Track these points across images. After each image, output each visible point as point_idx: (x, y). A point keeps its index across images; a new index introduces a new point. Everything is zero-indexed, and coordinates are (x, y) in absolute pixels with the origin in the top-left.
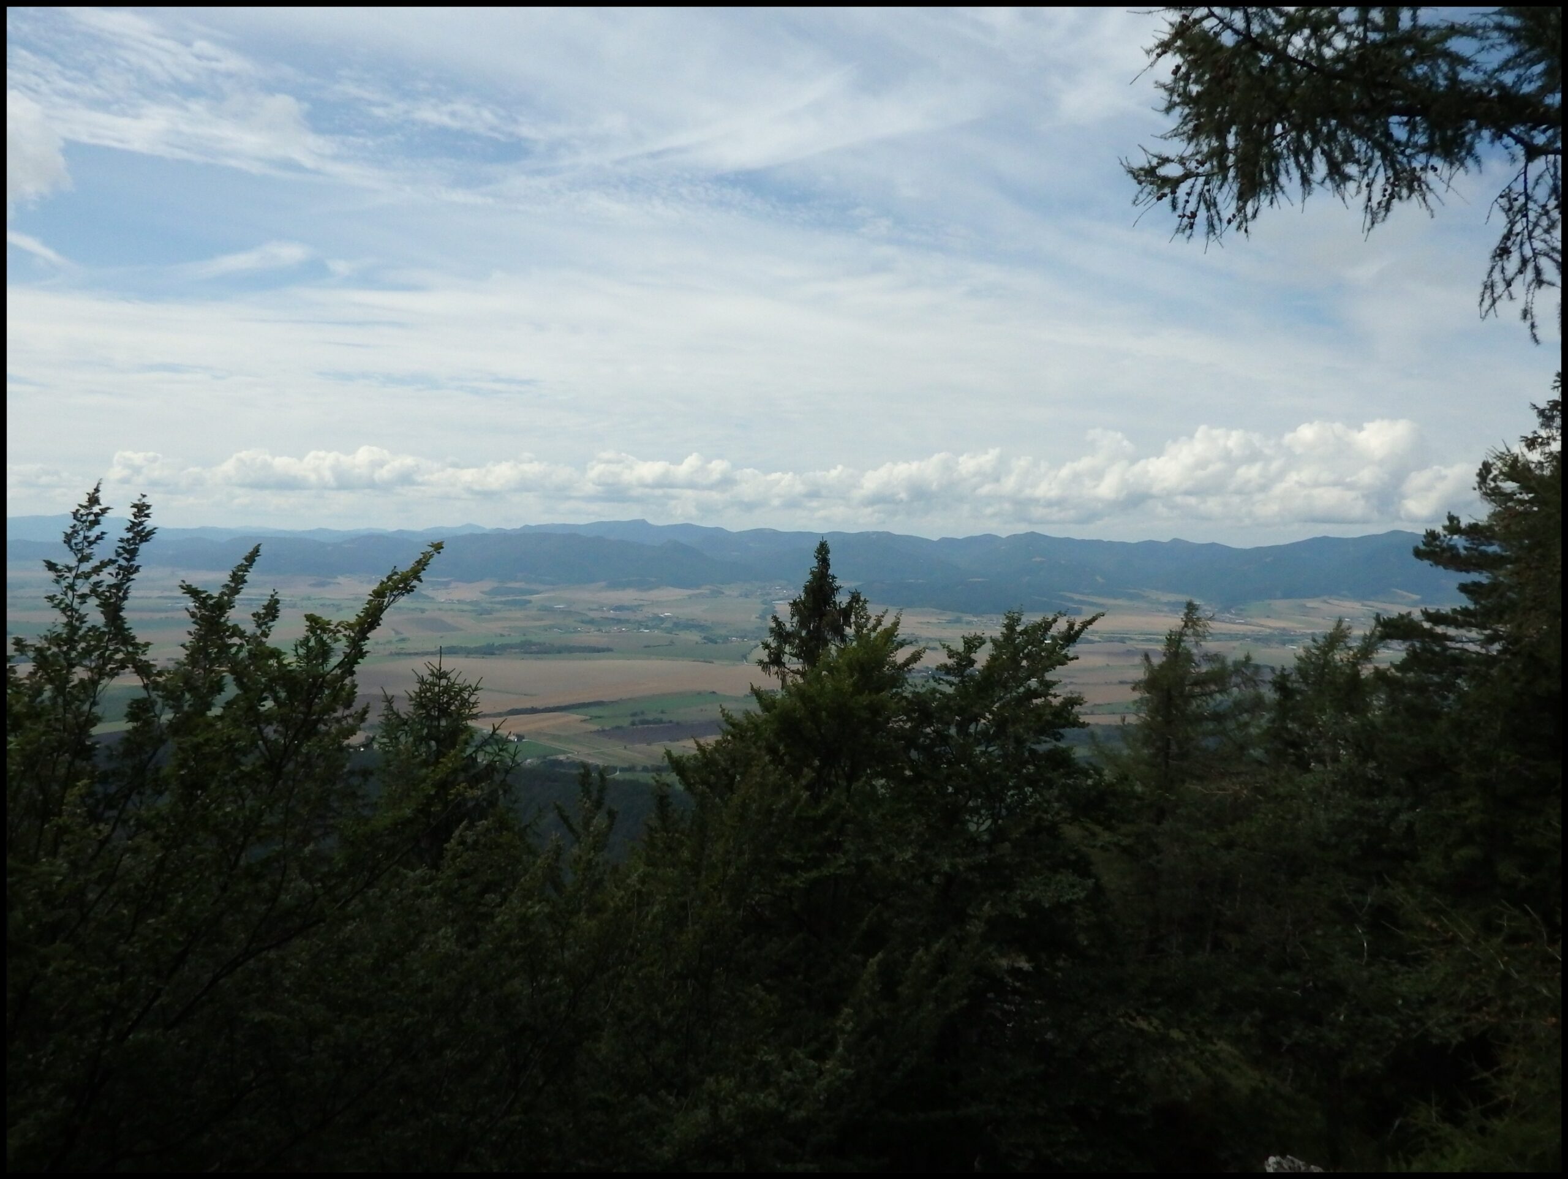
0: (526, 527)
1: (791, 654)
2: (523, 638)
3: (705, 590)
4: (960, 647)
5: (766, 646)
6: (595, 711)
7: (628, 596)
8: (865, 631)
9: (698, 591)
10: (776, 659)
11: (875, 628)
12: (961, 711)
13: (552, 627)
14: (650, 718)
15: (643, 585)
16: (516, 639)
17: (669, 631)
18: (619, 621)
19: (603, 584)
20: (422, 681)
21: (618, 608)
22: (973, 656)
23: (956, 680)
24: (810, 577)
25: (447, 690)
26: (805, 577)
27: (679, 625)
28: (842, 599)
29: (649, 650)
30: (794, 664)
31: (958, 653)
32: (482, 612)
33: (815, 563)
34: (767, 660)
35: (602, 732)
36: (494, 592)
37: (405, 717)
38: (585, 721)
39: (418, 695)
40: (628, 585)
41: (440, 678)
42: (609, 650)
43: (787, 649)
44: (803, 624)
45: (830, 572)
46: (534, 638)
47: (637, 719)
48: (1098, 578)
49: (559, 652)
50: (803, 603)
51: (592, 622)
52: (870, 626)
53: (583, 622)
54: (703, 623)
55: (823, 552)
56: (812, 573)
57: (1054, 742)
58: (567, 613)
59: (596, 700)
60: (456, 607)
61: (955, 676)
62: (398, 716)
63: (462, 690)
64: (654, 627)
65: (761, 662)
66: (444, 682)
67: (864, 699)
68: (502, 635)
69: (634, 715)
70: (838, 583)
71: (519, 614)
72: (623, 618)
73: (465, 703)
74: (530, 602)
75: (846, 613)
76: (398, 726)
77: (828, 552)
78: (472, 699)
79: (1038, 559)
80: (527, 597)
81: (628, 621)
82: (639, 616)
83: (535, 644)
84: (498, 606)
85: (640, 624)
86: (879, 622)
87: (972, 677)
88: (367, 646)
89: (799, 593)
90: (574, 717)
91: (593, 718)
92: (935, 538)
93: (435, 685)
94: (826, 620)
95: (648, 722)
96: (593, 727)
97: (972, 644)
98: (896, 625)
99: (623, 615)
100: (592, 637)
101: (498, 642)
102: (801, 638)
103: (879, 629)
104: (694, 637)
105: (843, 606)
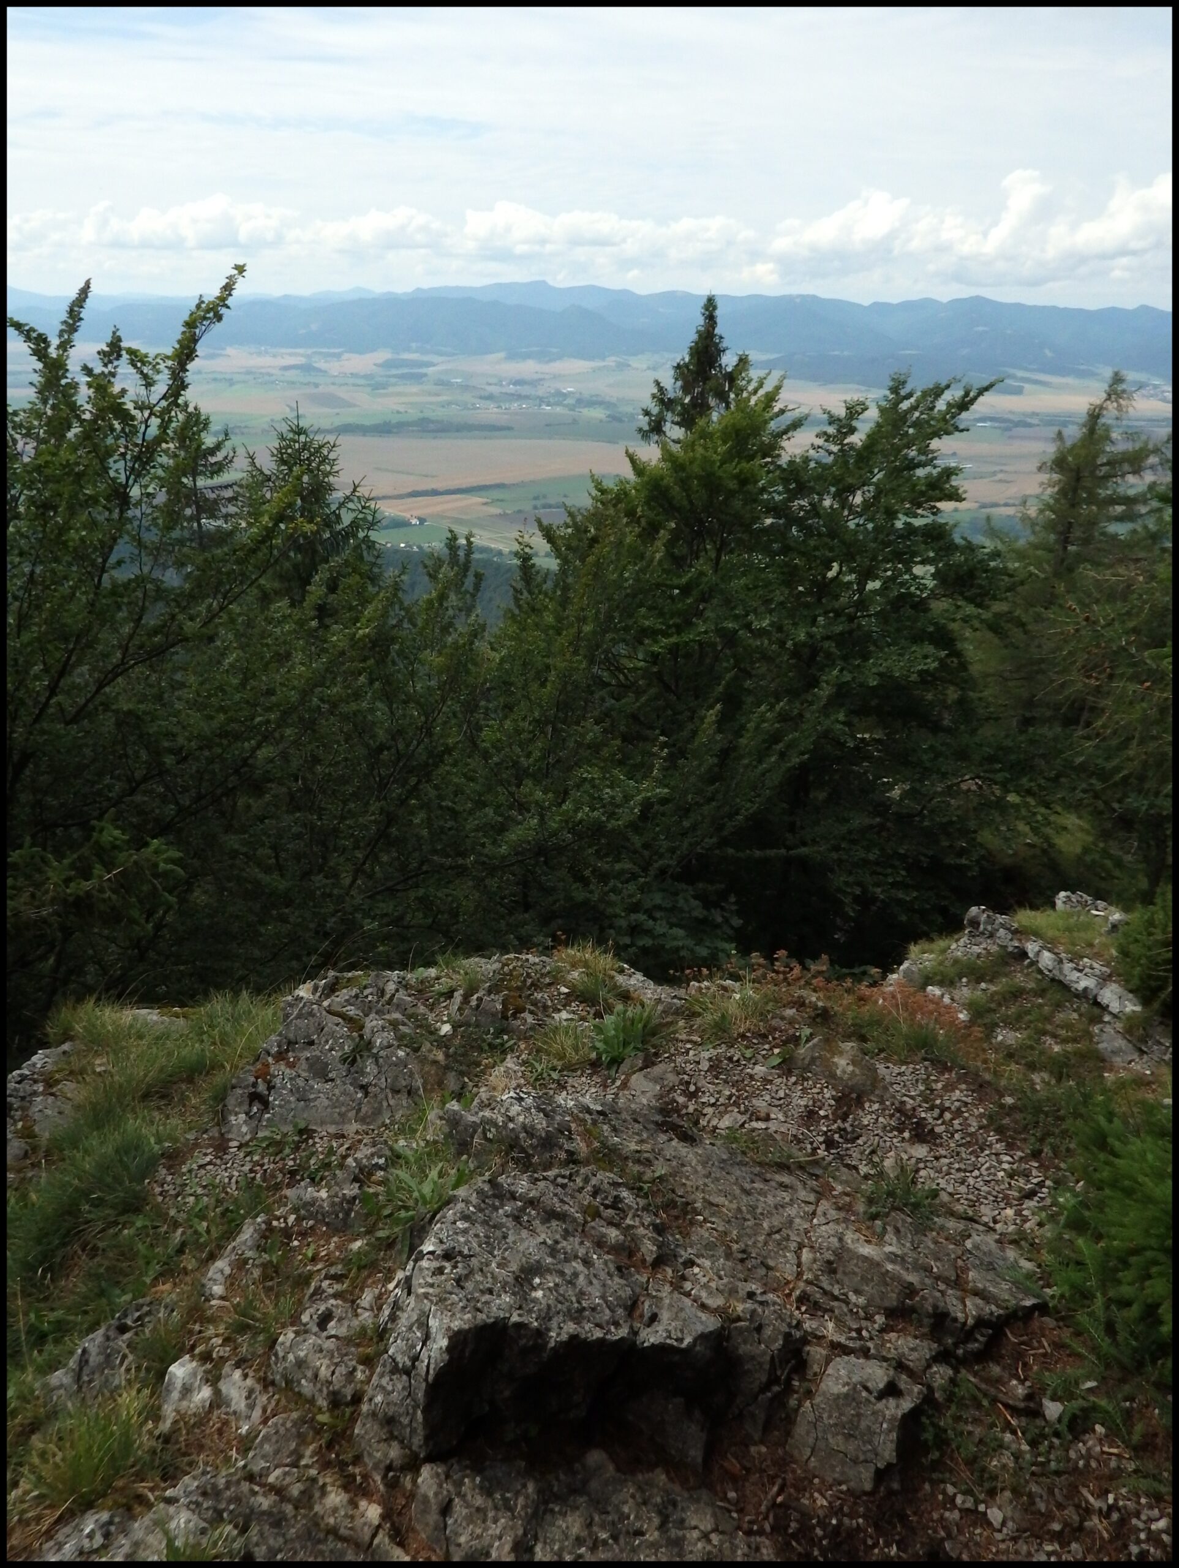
0: (418, 289)
1: (673, 422)
2: (421, 415)
3: (611, 361)
4: (841, 412)
5: (647, 413)
6: (496, 494)
7: (529, 368)
8: (745, 395)
9: (601, 364)
10: (657, 427)
11: (755, 391)
12: (836, 481)
13: (449, 403)
14: (552, 501)
15: (544, 356)
16: (414, 414)
17: (572, 408)
18: (519, 397)
19: (502, 355)
20: (282, 438)
21: (517, 383)
22: (854, 423)
23: (835, 448)
24: (695, 337)
25: (305, 446)
26: (692, 337)
27: (582, 402)
28: (729, 361)
29: (551, 429)
30: (674, 432)
31: (839, 420)
32: (376, 385)
33: (701, 321)
34: (646, 428)
35: (503, 516)
36: (387, 365)
37: (267, 472)
38: (485, 504)
39: (279, 450)
40: (526, 356)
41: (299, 434)
42: (509, 428)
43: (669, 416)
44: (686, 389)
45: (717, 331)
46: (429, 414)
47: (539, 503)
48: (1047, 352)
49: (458, 430)
50: (686, 365)
51: (490, 397)
52: (751, 388)
53: (481, 398)
54: (607, 399)
55: (710, 305)
56: (698, 332)
57: (932, 517)
58: (465, 388)
59: (498, 481)
60: (351, 381)
61: (835, 444)
62: (262, 473)
63: (321, 447)
64: (558, 404)
65: (640, 430)
66: (302, 438)
67: (733, 468)
68: (398, 412)
69: (536, 498)
70: (724, 345)
71: (415, 389)
72: (524, 393)
73: (324, 460)
74: (425, 375)
75: (731, 378)
76: (263, 482)
77: (715, 308)
78: (332, 456)
79: (980, 329)
80: (424, 370)
81: (527, 397)
82: (541, 391)
83: (432, 422)
84: (393, 380)
85: (541, 400)
86: (761, 385)
87: (852, 446)
88: (189, 377)
89: (683, 355)
90: (475, 500)
91: (494, 501)
92: (866, 303)
93: (295, 441)
94: (711, 384)
95: (550, 506)
96: (494, 510)
97: (854, 411)
98: (778, 388)
99: (525, 390)
100: (490, 413)
101: (395, 419)
102: (683, 405)
103: (761, 392)
104: (598, 414)
105: (729, 369)
